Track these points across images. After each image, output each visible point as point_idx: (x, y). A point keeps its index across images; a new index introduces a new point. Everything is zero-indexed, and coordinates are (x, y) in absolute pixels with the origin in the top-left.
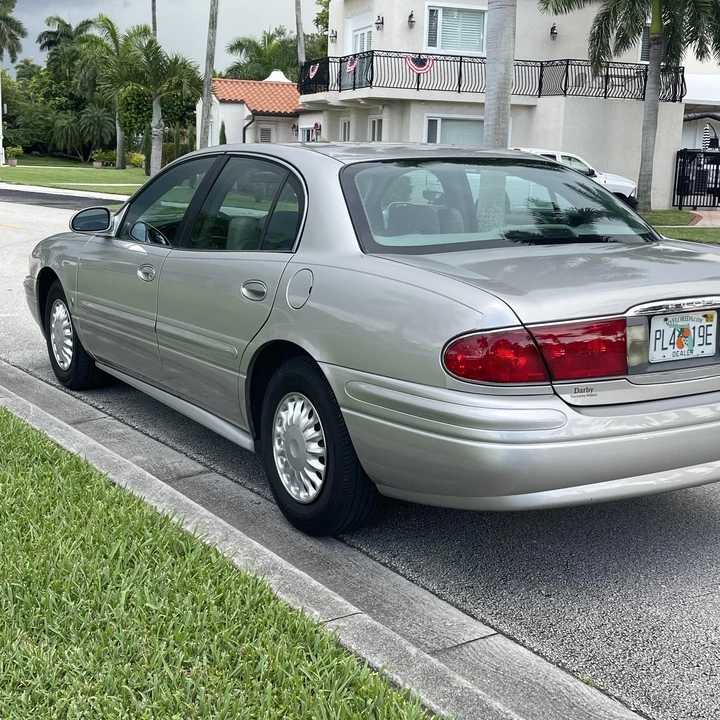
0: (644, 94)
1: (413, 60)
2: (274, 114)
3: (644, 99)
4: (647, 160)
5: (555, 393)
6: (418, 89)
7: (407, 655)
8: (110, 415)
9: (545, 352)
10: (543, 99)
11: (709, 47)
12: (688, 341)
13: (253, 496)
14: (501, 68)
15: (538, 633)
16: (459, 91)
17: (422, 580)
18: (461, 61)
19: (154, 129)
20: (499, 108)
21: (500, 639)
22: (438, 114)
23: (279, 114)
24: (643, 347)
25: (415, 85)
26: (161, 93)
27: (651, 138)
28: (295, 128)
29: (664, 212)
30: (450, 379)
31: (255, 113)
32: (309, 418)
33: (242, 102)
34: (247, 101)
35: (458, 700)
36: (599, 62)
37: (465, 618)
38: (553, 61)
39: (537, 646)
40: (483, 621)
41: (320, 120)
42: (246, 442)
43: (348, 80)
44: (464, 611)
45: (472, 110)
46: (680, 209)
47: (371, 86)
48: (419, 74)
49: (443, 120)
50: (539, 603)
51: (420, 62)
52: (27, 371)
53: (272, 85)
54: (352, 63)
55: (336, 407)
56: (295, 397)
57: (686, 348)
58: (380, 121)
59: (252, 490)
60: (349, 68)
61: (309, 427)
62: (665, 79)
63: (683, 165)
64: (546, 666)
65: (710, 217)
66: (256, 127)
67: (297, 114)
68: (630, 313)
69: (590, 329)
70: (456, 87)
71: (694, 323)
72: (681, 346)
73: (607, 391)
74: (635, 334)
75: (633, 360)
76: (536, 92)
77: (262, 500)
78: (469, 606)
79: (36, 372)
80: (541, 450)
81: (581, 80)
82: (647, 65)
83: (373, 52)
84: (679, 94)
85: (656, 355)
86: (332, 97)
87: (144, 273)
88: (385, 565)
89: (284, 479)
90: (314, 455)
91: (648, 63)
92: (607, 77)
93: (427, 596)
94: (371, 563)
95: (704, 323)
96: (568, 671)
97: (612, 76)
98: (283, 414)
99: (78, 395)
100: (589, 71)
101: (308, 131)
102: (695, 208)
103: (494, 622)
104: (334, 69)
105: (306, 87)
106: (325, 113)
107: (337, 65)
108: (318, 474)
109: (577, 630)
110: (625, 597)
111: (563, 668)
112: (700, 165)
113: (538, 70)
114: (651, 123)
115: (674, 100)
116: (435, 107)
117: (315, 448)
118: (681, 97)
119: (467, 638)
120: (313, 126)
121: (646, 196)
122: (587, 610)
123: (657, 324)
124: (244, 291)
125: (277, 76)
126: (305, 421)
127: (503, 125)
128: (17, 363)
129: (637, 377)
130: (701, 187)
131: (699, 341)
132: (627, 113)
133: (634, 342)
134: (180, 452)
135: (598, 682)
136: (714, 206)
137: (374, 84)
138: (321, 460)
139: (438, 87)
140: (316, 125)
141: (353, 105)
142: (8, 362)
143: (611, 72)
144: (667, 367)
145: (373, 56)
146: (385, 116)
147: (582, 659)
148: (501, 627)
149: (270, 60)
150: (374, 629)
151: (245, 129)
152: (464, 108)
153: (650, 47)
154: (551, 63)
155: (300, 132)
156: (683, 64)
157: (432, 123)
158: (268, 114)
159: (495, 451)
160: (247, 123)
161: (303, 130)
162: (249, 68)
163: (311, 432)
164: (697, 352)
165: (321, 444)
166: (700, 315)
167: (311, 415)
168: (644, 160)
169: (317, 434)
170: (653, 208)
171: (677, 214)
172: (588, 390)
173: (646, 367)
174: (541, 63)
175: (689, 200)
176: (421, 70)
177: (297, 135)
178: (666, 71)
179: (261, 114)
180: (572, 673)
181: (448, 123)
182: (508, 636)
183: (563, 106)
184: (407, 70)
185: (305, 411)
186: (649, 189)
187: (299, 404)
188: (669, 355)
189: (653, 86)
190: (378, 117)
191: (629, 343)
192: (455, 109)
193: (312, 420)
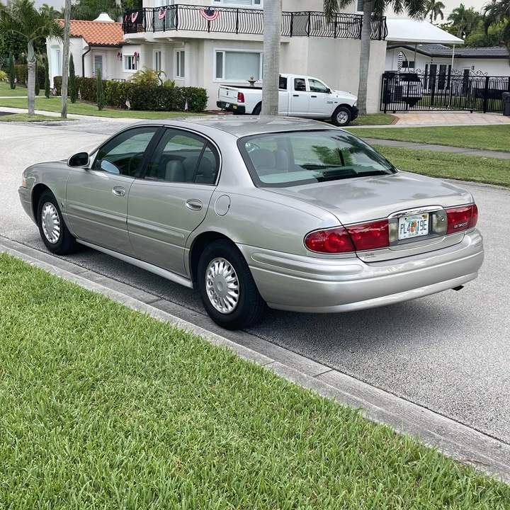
0: (360, 35)
1: (205, 11)
2: (104, 46)
3: (360, 39)
4: (363, 80)
5: (357, 257)
6: (209, 31)
7: (303, 377)
8: (89, 270)
9: (353, 237)
10: (293, 38)
11: (402, 4)
12: (416, 228)
13: (191, 311)
14: (274, 29)
15: (352, 368)
16: (237, 33)
17: (292, 348)
18: (238, 12)
19: (29, 63)
20: (273, 55)
21: (335, 372)
22: (223, 49)
23: (108, 46)
24: (396, 233)
25: (206, 28)
26: (33, 37)
27: (365, 66)
28: (120, 55)
29: (375, 115)
30: (308, 252)
31: (91, 45)
32: (228, 270)
33: (81, 37)
34: (84, 36)
35: (330, 392)
36: (331, 13)
37: (317, 364)
38: (300, 12)
39: (353, 374)
40: (325, 365)
41: (139, 50)
42: (188, 284)
43: (159, 24)
44: (316, 361)
45: (246, 45)
46: (385, 113)
47: (177, 29)
48: (209, 21)
49: (227, 52)
50: (350, 356)
51: (210, 12)
52: (23, 244)
53: (101, 24)
54: (162, 13)
55: (246, 265)
56: (220, 260)
57: (415, 232)
58: (183, 53)
59: (189, 308)
60: (160, 16)
61: (228, 275)
62: (374, 25)
63: (386, 82)
64: (358, 382)
65: (405, 119)
66: (91, 55)
67: (121, 45)
68: (390, 217)
69: (366, 226)
70: (235, 30)
71: (419, 220)
72: (412, 231)
73: (380, 254)
74: (392, 227)
75: (392, 239)
76: (289, 33)
77: (197, 314)
78: (317, 359)
79: (29, 244)
80: (351, 284)
81: (318, 25)
82: (362, 16)
83: (177, 5)
84: (383, 35)
85: (401, 236)
86: (149, 36)
87: (117, 191)
88: (270, 342)
89: (213, 302)
90: (232, 289)
91: (362, 13)
92: (336, 23)
93: (296, 355)
94: (264, 342)
95: (423, 219)
96: (368, 383)
97: (339, 23)
98: (212, 269)
99: (64, 258)
100: (324, 19)
101: (130, 58)
102: (394, 112)
103: (330, 365)
104: (149, 16)
105: (128, 28)
106: (142, 45)
107: (151, 14)
108: (234, 299)
109: (369, 366)
110: (389, 351)
111: (366, 382)
112: (396, 82)
113: (289, 18)
114: (366, 56)
115: (380, 39)
116: (221, 44)
117: (232, 286)
118: (384, 37)
119: (320, 372)
120: (133, 54)
121: (363, 105)
122: (372, 358)
123: (402, 221)
124: (187, 205)
125: (104, 17)
126: (226, 272)
127: (276, 66)
128: (14, 238)
129: (393, 247)
130: (399, 97)
131: (421, 228)
132: (349, 49)
133: (392, 231)
134: (140, 289)
135: (383, 387)
136: (407, 110)
137: (178, 28)
138: (236, 292)
139: (222, 29)
140: (136, 53)
141: (163, 41)
142: (7, 238)
143: (339, 20)
144: (406, 241)
145: (177, 8)
146: (187, 49)
147: (373, 378)
148: (334, 367)
149: (95, 3)
150: (284, 368)
151: (83, 56)
152: (241, 44)
153: (364, 3)
154: (298, 14)
155: (123, 58)
156: (385, 15)
157: (219, 55)
158: (100, 45)
159: (331, 285)
160: (85, 51)
161: (126, 57)
162: (80, 9)
163: (230, 278)
164: (420, 233)
165: (235, 283)
166: (421, 216)
167: (229, 269)
168: (361, 80)
169: (233, 279)
170: (367, 113)
171: (383, 117)
172: (372, 254)
173: (398, 242)
174: (292, 13)
175: (391, 106)
176: (210, 18)
177: (121, 60)
178: (375, 18)
179: (95, 45)
180: (370, 384)
181: (230, 55)
182: (338, 371)
183: (307, 43)
184: (201, 18)
185: (226, 267)
186: (365, 100)
187: (222, 264)
188: (407, 236)
189: (366, 30)
190: (182, 49)
191: (390, 231)
192: (235, 44)
193: (230, 272)
